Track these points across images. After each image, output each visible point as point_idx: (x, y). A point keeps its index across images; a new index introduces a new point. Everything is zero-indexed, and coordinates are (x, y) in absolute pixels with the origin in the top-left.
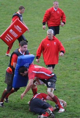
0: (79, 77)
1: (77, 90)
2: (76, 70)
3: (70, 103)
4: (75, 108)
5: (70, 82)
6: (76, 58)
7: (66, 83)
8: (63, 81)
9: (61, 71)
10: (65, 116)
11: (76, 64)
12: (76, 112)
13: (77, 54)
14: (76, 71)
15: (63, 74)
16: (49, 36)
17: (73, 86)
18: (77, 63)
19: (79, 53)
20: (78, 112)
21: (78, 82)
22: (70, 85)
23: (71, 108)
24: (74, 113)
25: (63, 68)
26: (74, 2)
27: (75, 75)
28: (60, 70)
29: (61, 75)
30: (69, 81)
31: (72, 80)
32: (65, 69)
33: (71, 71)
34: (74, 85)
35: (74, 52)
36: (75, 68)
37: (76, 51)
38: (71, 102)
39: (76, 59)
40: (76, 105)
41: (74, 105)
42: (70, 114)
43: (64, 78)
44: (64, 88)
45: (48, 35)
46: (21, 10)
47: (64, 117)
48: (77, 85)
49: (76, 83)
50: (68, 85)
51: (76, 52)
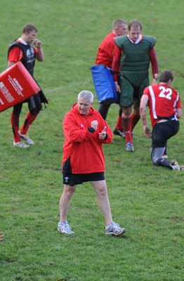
0: (47, 184)
1: (43, 214)
2: (41, 167)
3: (28, 244)
4: (38, 255)
5: (28, 195)
6: (42, 140)
7: (18, 198)
8: (11, 193)
9: (7, 171)
10: (16, 273)
11: (42, 154)
12: (40, 264)
13: (45, 130)
14: (42, 170)
15: (12, 177)
16: (82, 106)
17: (35, 206)
18: (43, 152)
19: (48, 130)
20: (45, 264)
21: (47, 195)
22: (28, 202)
23: (30, 256)
24: (37, 266)
25: (11, 163)
26: (36, 13)
27: (39, 179)
28: (6, 168)
29: (6, 180)
30: (26, 194)
31: (33, 192)
32: (15, 166)
33: (29, 171)
34: (37, 202)
35: (36, 127)
36: (40, 163)
37: (41, 124)
38: (30, 241)
39: (41, 143)
40: (41, 248)
41: (37, 248)
42: (28, 269)
43: (15, 187)
44: (13, 209)
45: (81, 104)
46: (28, 33)
47: (15, 275)
48: (43, 201)
49: (42, 197)
50: (23, 201)
51: (42, 126)
